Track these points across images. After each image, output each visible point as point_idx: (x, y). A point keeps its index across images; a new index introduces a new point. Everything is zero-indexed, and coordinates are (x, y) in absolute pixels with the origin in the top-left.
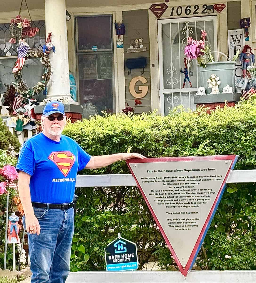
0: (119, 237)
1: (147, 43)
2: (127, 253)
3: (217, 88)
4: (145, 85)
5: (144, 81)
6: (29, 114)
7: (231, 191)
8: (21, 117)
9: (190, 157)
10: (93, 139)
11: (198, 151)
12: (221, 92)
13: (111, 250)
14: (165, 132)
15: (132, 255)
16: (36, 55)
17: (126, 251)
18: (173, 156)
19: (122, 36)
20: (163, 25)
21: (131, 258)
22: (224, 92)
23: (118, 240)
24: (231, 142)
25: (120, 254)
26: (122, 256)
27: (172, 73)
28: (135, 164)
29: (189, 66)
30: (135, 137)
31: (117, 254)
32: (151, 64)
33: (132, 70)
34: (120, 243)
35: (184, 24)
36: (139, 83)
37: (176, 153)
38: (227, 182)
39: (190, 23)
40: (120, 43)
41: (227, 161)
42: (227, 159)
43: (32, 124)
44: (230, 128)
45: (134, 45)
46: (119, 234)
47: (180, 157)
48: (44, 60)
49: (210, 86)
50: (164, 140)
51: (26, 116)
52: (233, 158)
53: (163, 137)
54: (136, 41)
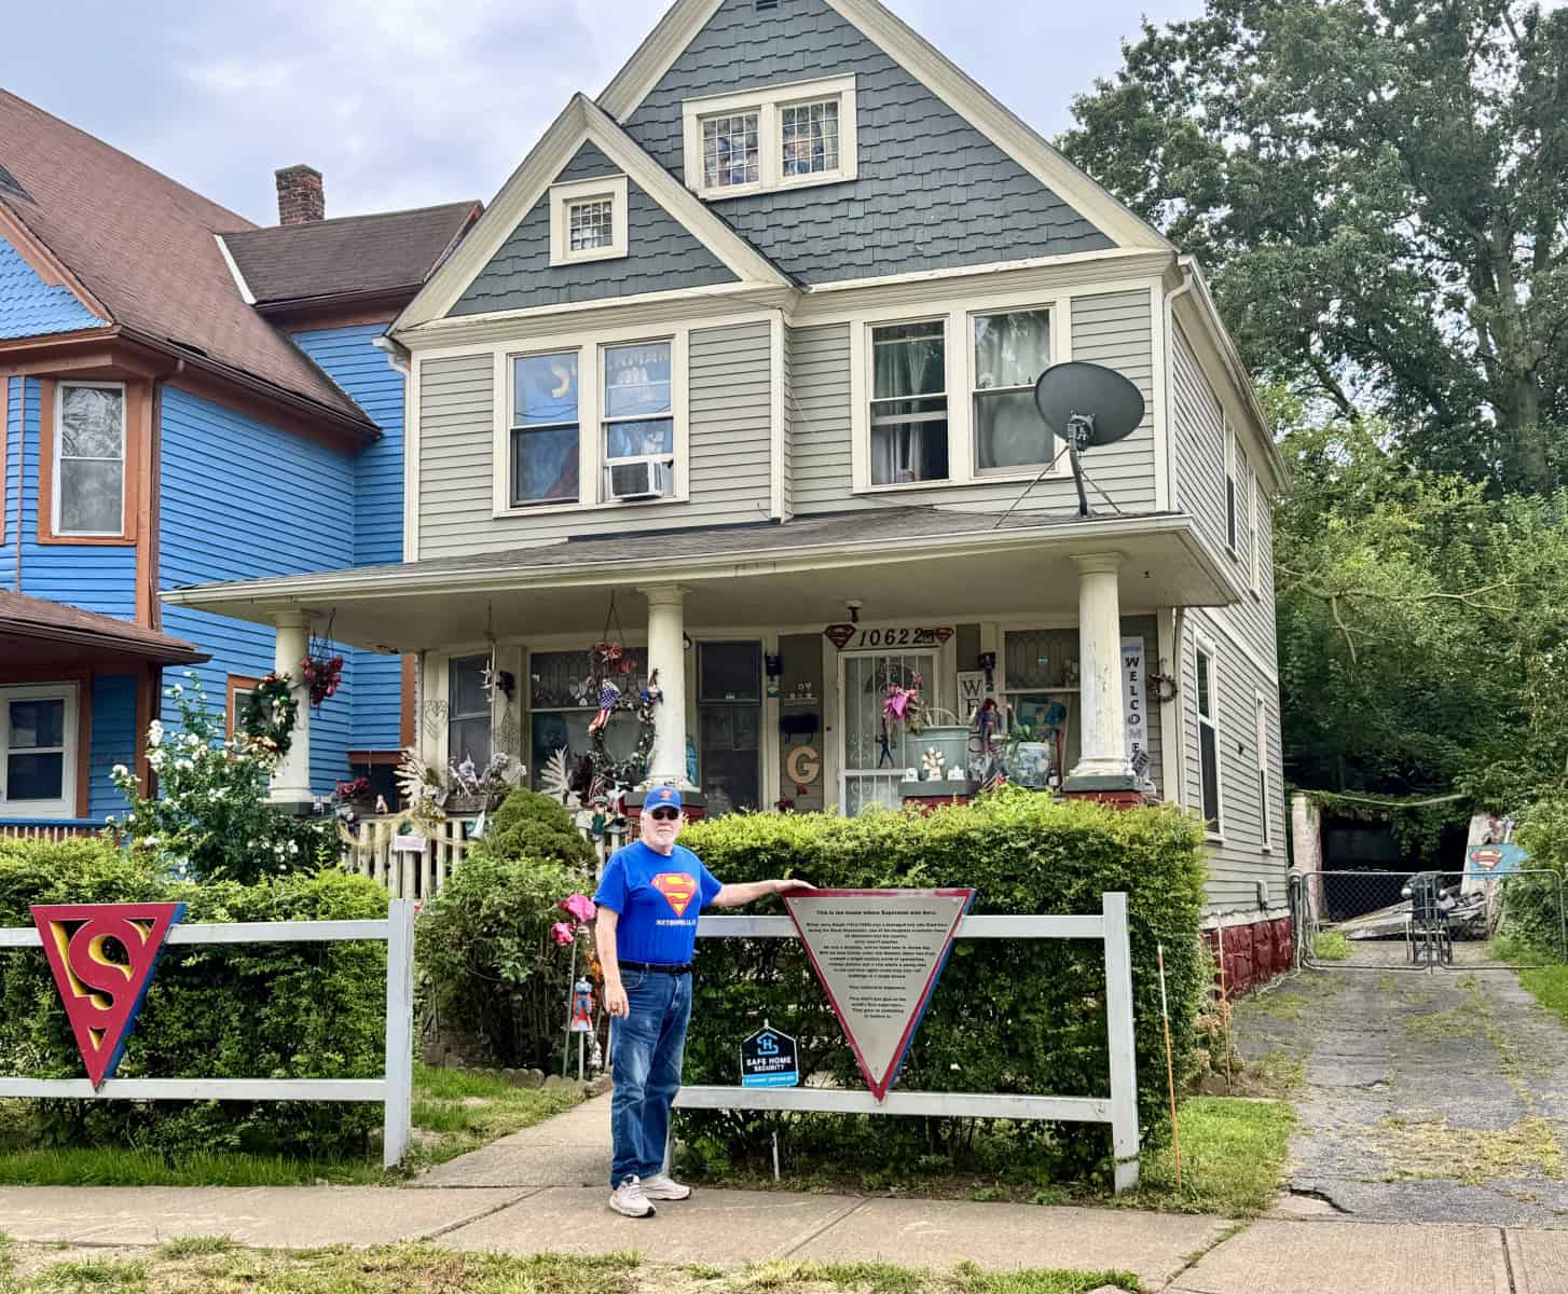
0: (766, 1026)
1: (818, 691)
2: (778, 1055)
3: (938, 770)
4: (814, 761)
5: (813, 754)
6: (616, 805)
7: (961, 952)
8: (600, 811)
9: (893, 890)
10: (725, 854)
11: (907, 880)
12: (945, 777)
13: (752, 1050)
14: (849, 845)
15: (787, 1060)
16: (630, 705)
17: (776, 1052)
18: (862, 887)
19: (776, 678)
20: (848, 661)
21: (786, 1064)
22: (949, 778)
23: (765, 1031)
24: (964, 866)
25: (767, 1057)
26: (771, 1061)
27: (860, 743)
28: (796, 900)
29: (889, 731)
30: (797, 852)
31: (761, 1057)
32: (825, 726)
33: (793, 736)
34: (767, 1038)
35: (883, 660)
36: (803, 759)
37: (868, 883)
38: (955, 935)
39: (894, 659)
40: (773, 690)
41: (955, 899)
42: (957, 894)
43: (620, 823)
44: (962, 841)
45: (797, 692)
46: (766, 1021)
47: (874, 890)
48: (643, 715)
49: (926, 767)
50: (847, 858)
51: (610, 810)
52: (966, 894)
53: (846, 853)
54: (801, 686)
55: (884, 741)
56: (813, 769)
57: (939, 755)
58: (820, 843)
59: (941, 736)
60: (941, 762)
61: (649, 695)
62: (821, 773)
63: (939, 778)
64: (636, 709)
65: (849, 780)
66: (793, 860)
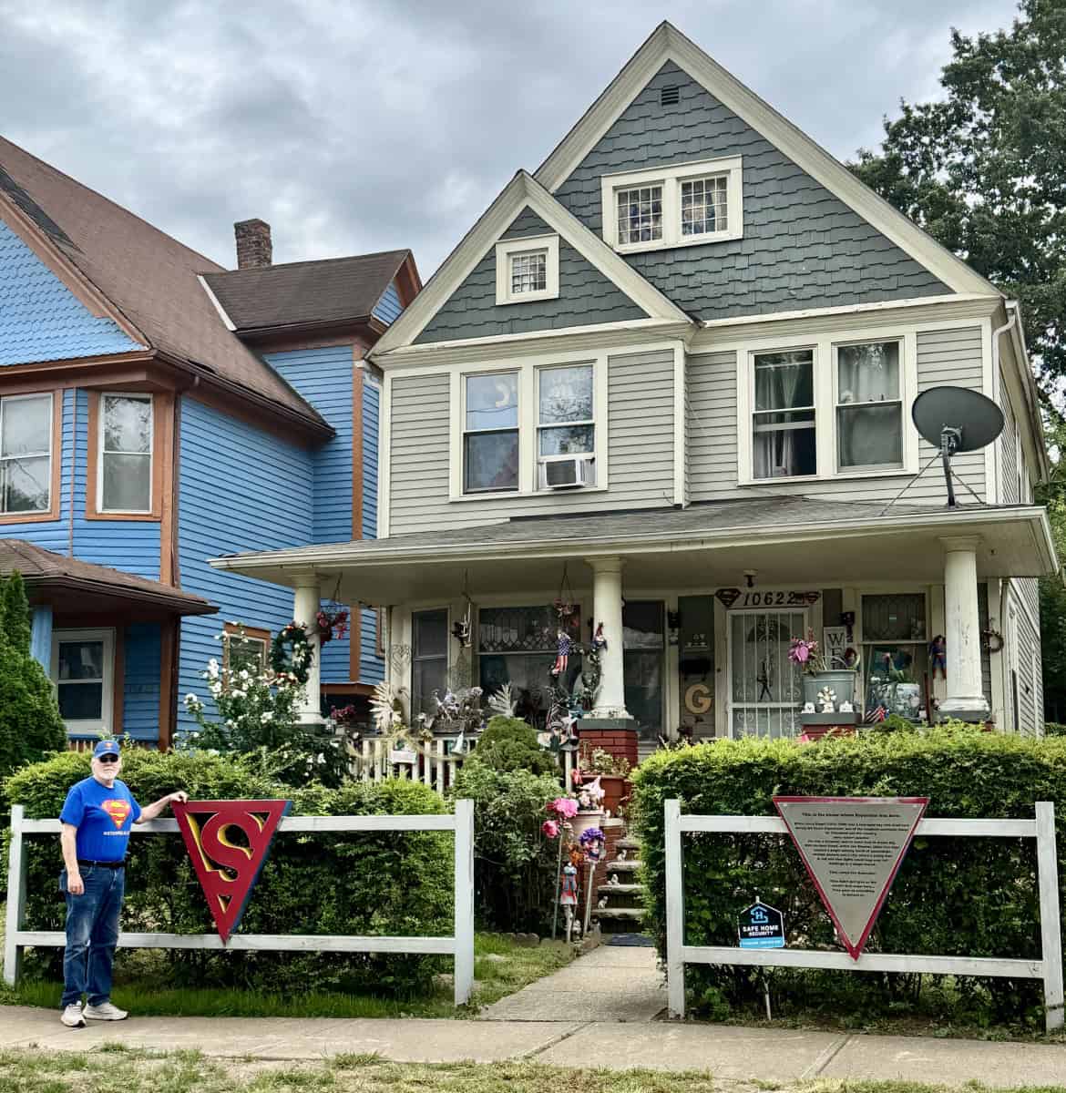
0: (758, 901)
1: (711, 641)
2: (768, 924)
3: (831, 705)
4: (706, 696)
5: (706, 690)
7: (919, 847)
8: (557, 733)
9: (864, 798)
11: (875, 791)
12: (837, 710)
13: (747, 920)
14: (825, 762)
15: (776, 928)
16: (582, 651)
17: (767, 921)
18: (837, 795)
19: (677, 630)
20: (734, 617)
21: (774, 931)
22: (841, 710)
23: (756, 905)
24: (919, 780)
25: (759, 925)
26: (762, 928)
27: (744, 682)
28: (785, 804)
29: (768, 672)
30: (781, 768)
31: (755, 925)
32: (716, 668)
33: (691, 676)
34: (759, 910)
35: (763, 617)
36: (699, 693)
37: (841, 792)
38: (915, 833)
39: (770, 616)
40: (674, 639)
41: (915, 806)
42: (918, 802)
43: (574, 743)
45: (693, 641)
46: (758, 898)
47: (848, 797)
48: (592, 659)
49: (822, 702)
50: (824, 773)
51: (564, 733)
52: (924, 801)
53: (822, 769)
54: (696, 637)
55: (764, 681)
56: (706, 702)
57: (832, 692)
58: (802, 760)
59: (833, 678)
60: (834, 698)
61: (596, 642)
62: (712, 706)
63: (832, 710)
64: (587, 654)
65: (735, 711)
66: (779, 774)
